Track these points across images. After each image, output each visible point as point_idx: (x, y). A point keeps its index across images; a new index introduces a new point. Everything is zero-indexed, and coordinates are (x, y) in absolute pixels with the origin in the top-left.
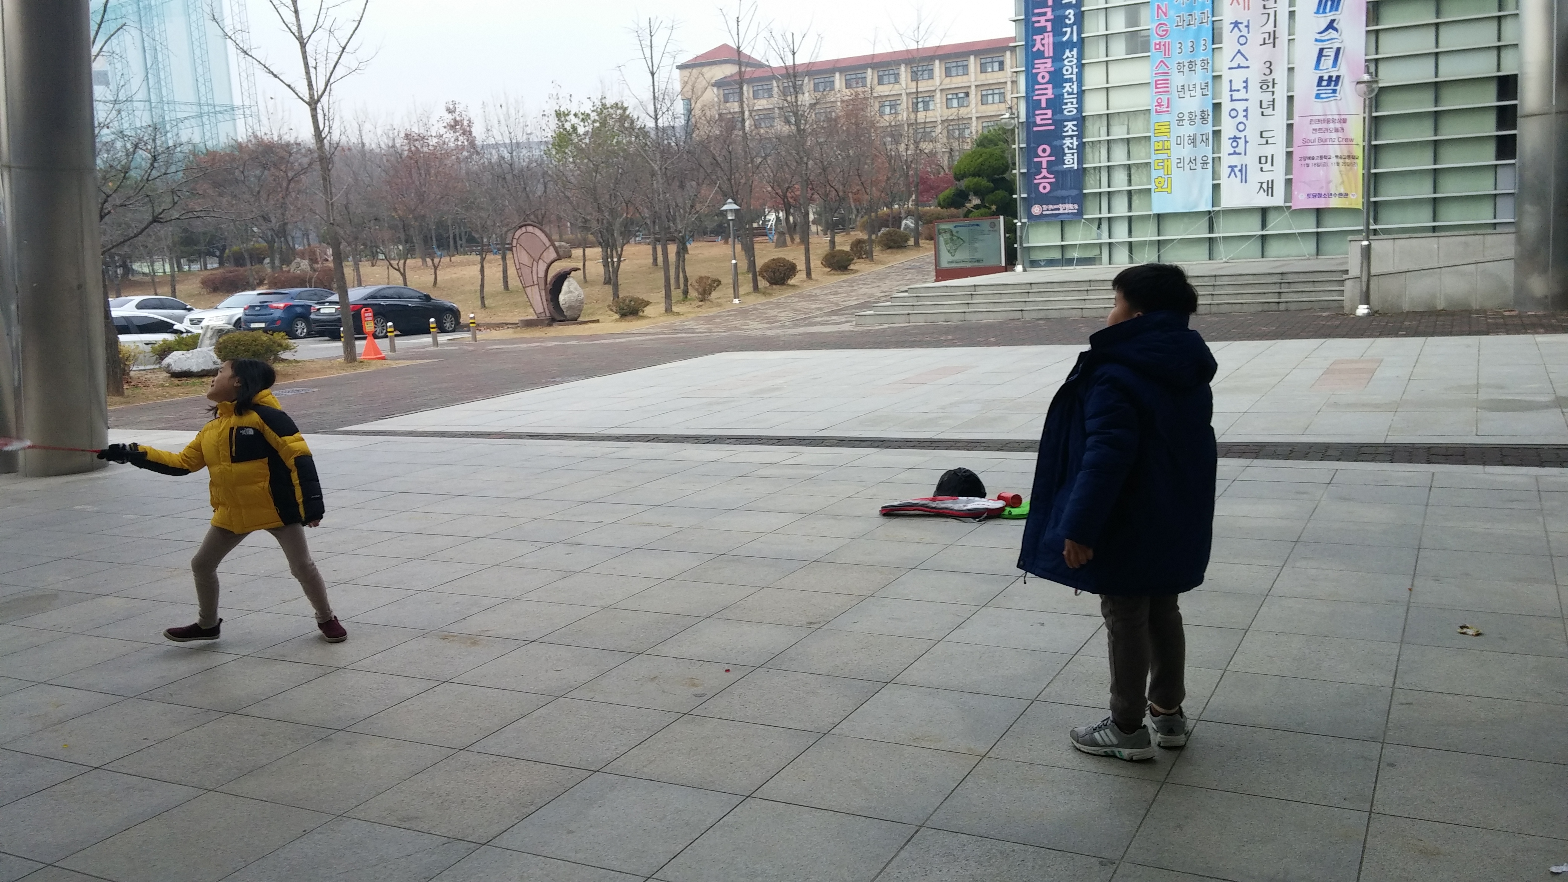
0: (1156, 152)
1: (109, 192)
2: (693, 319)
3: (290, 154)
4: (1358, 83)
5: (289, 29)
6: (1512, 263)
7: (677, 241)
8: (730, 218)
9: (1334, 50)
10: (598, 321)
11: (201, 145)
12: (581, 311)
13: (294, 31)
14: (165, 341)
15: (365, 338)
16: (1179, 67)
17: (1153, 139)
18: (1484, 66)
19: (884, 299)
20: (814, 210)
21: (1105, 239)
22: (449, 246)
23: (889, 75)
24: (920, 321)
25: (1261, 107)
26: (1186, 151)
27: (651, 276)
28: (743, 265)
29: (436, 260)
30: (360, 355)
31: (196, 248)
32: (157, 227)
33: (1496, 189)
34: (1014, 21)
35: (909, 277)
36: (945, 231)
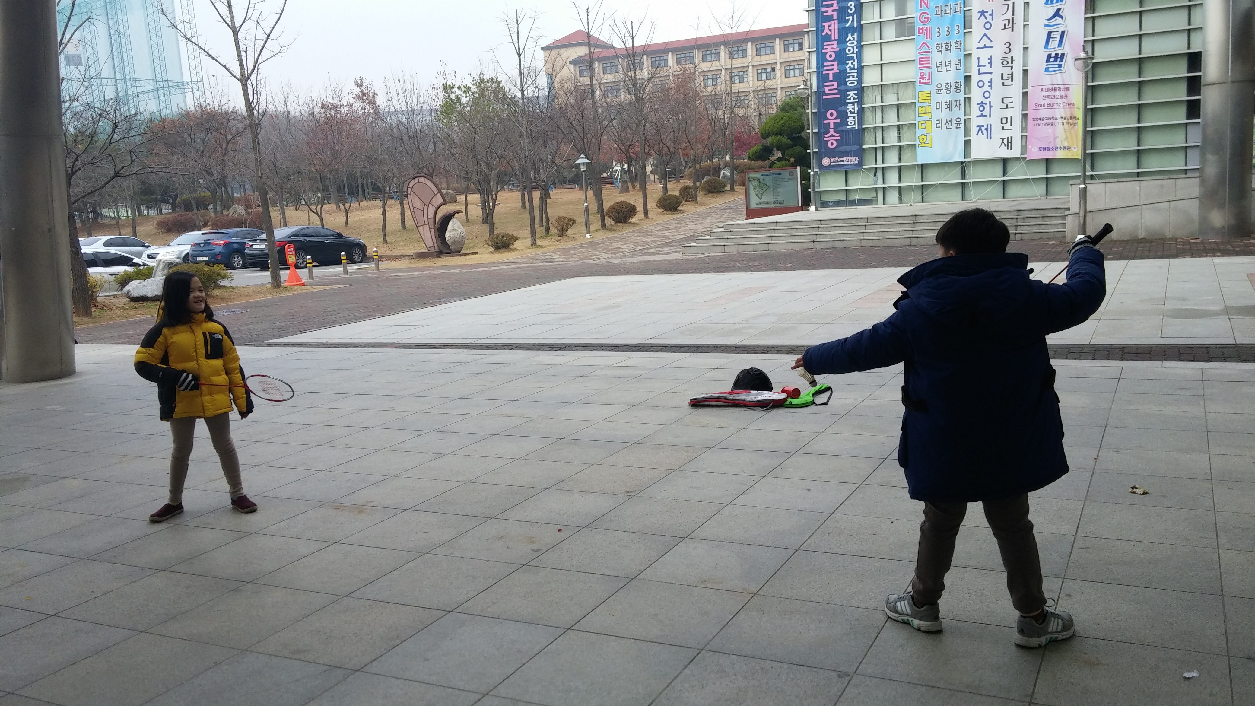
0: (920, 115)
1: (78, 153)
2: (553, 251)
3: (229, 121)
4: (1076, 59)
5: (224, 20)
6: (1197, 201)
7: (540, 188)
8: (582, 170)
9: (1060, 33)
10: (476, 253)
11: (157, 114)
12: (463, 245)
13: (228, 22)
14: (125, 272)
15: (288, 268)
16: (938, 48)
17: (918, 105)
18: (1177, 45)
19: (705, 233)
20: (652, 163)
21: (880, 185)
22: (358, 193)
23: (711, 54)
24: (733, 251)
25: (1002, 79)
26: (944, 114)
27: (520, 216)
28: (594, 207)
29: (347, 205)
30: (285, 282)
31: (153, 197)
32: (119, 180)
33: (1186, 143)
34: (807, 11)
35: (725, 215)
36: (754, 179)
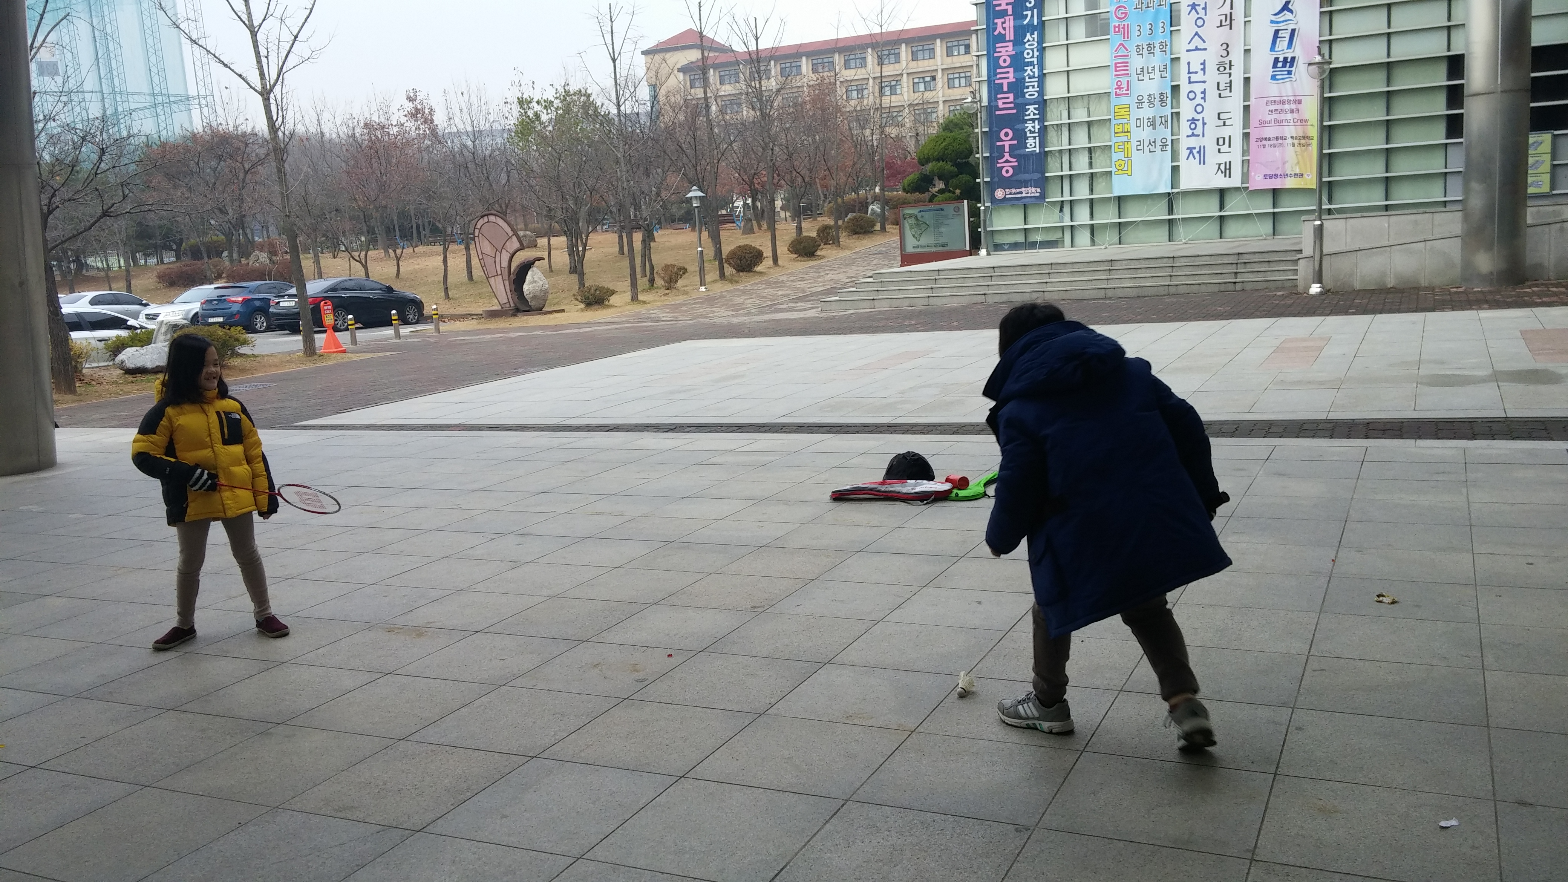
0: (1116, 135)
1: (56, 186)
2: (659, 308)
3: (247, 145)
4: (1310, 64)
5: (239, 17)
6: (1459, 240)
7: (642, 229)
8: (695, 205)
9: (1289, 31)
10: (563, 311)
11: (156, 136)
12: (546, 301)
13: (244, 20)
14: (118, 337)
15: (325, 331)
16: (1138, 50)
17: (1113, 122)
18: (1434, 46)
19: (850, 284)
20: (782, 196)
21: (1067, 222)
22: (412, 236)
23: (855, 59)
24: (884, 306)
25: (1218, 89)
26: (1146, 134)
27: (617, 264)
28: (710, 253)
29: (399, 251)
30: (320, 348)
31: (151, 242)
32: (109, 221)
33: (1446, 168)
34: (976, 4)
35: (875, 262)
36: (911, 216)
